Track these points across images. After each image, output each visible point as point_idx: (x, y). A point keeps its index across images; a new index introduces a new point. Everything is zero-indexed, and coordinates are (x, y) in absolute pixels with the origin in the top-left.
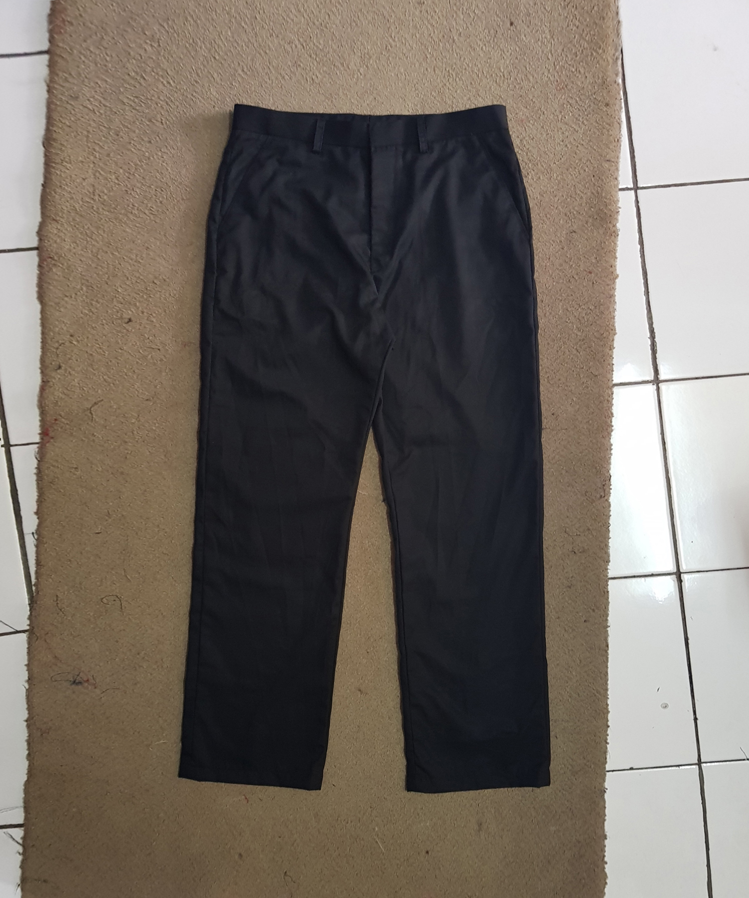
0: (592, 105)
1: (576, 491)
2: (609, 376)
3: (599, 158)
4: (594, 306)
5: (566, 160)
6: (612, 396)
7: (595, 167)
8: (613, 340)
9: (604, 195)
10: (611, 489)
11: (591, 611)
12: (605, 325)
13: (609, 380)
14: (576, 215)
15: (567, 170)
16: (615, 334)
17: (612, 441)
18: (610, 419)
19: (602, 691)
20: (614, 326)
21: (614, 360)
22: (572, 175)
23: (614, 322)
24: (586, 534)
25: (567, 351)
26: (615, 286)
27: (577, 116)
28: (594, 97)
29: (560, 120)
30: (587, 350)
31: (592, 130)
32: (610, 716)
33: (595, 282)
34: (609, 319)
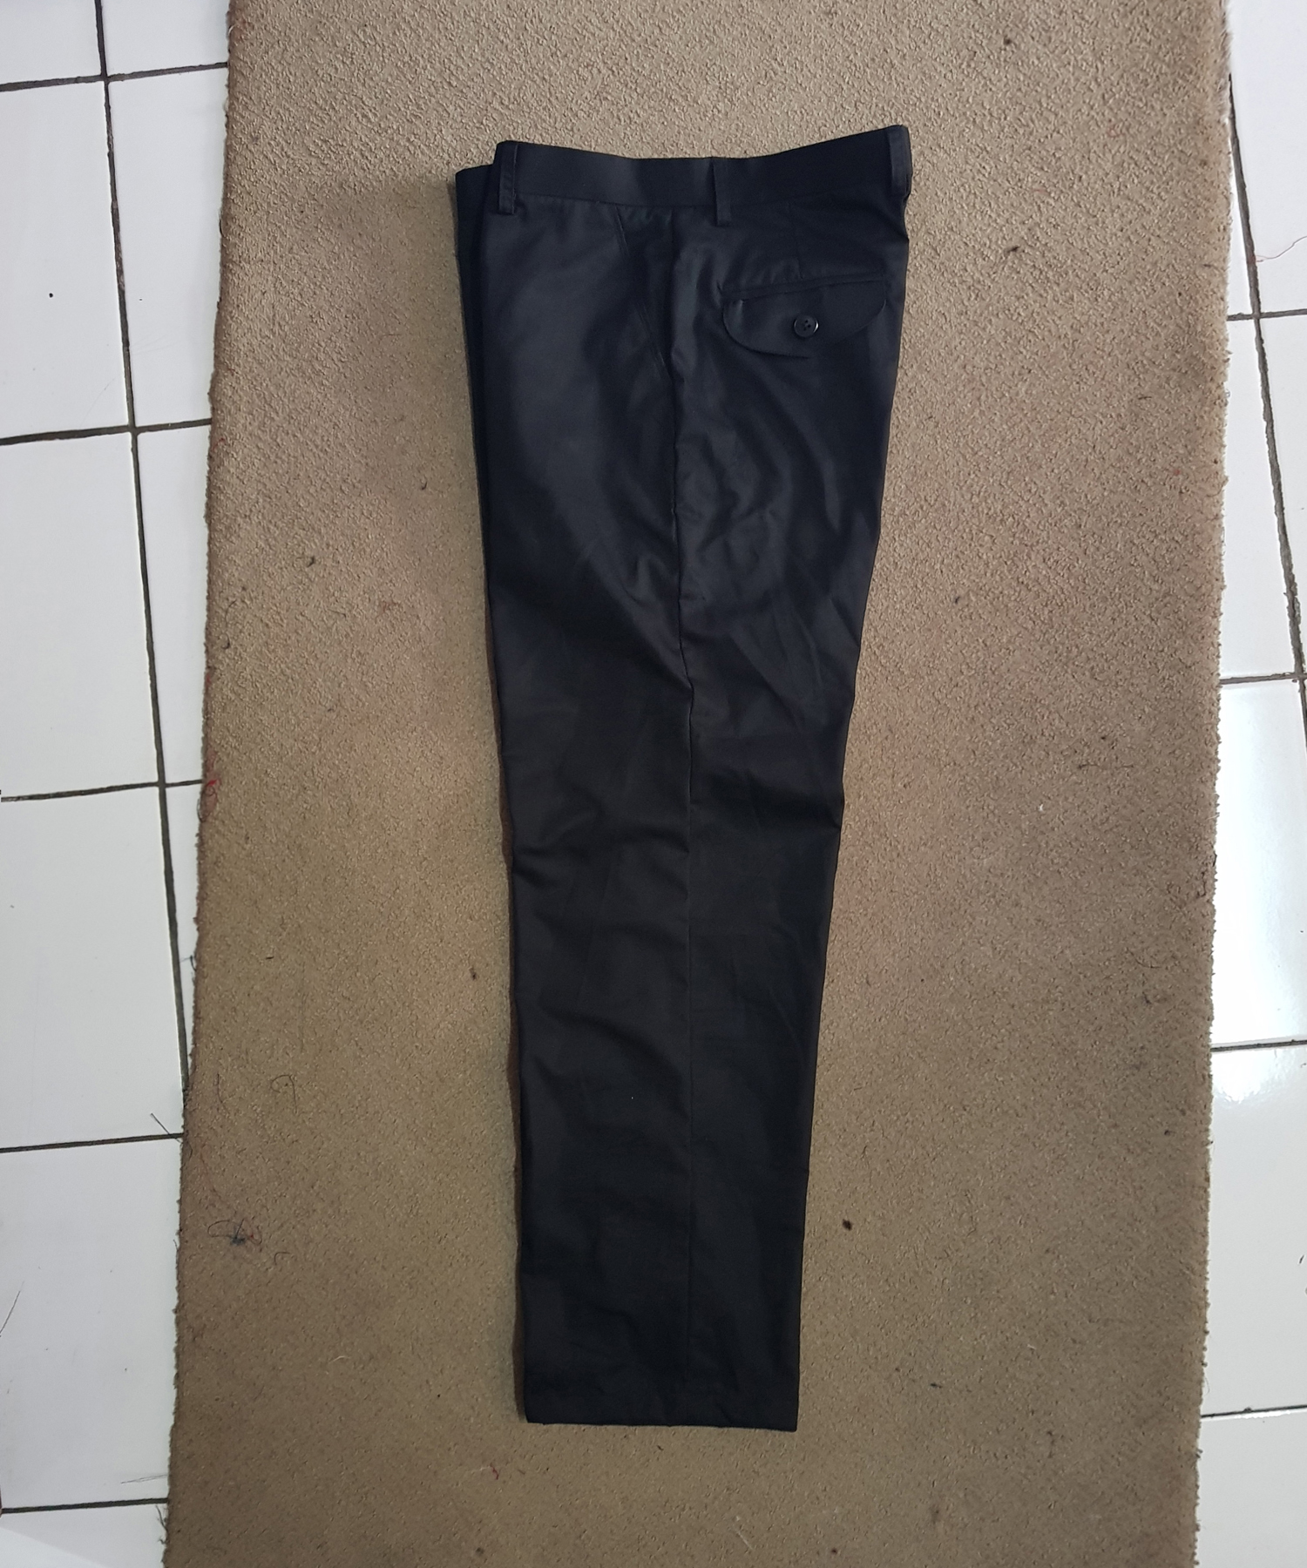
0: (1176, 162)
1: (1151, 884)
2: (1212, 665)
3: (1190, 260)
4: (1183, 534)
5: (1129, 265)
6: (1218, 704)
7: (1183, 278)
8: (1219, 599)
9: (1199, 329)
10: (1216, 880)
11: (1178, 1112)
12: (1204, 570)
13: (1212, 674)
14: (1147, 367)
15: (1130, 283)
16: (1222, 588)
17: (1219, 789)
18: (1214, 747)
19: (1197, 1267)
20: (1220, 573)
21: (1220, 636)
22: (1139, 293)
23: (1221, 565)
24: (1169, 967)
25: (1133, 619)
26: (1222, 497)
27: (1147, 184)
28: (1180, 148)
29: (1116, 191)
30: (1171, 617)
31: (1176, 210)
32: (1210, 1314)
33: (1184, 491)
34: (1212, 559)
